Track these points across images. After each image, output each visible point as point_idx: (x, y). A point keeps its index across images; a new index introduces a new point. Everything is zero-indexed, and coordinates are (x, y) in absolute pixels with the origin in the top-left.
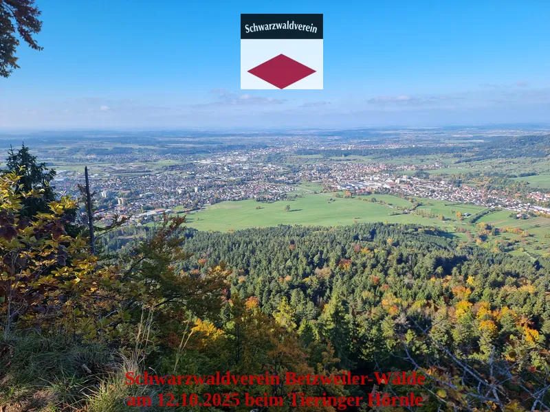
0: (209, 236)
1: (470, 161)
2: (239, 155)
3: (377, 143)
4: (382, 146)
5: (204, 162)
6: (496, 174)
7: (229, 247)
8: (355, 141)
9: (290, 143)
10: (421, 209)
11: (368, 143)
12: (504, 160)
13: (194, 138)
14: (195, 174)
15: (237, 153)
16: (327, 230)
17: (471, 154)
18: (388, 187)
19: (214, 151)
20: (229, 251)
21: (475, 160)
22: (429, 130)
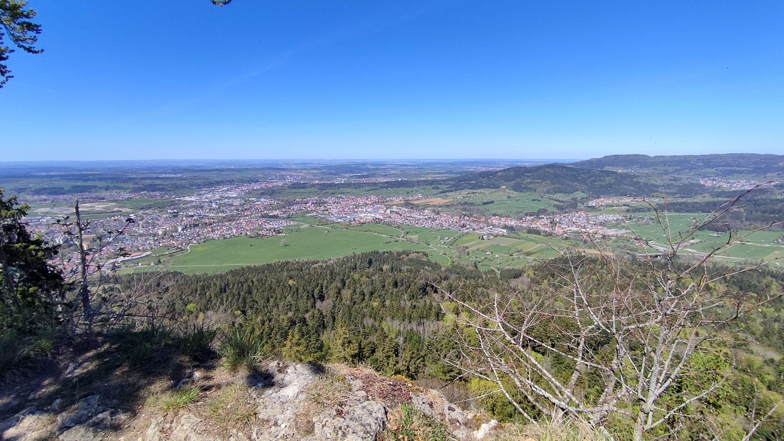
0: (198, 279)
1: (446, 192)
2: (228, 190)
3: (367, 176)
4: (373, 180)
5: (187, 199)
6: (466, 203)
7: (221, 289)
8: (348, 175)
9: (283, 178)
10: (410, 236)
11: (360, 177)
12: (471, 191)
13: (175, 174)
14: (178, 213)
15: (226, 189)
16: (326, 262)
17: (447, 186)
18: (381, 217)
19: (199, 187)
20: (221, 292)
21: (449, 191)
22: (411, 165)
